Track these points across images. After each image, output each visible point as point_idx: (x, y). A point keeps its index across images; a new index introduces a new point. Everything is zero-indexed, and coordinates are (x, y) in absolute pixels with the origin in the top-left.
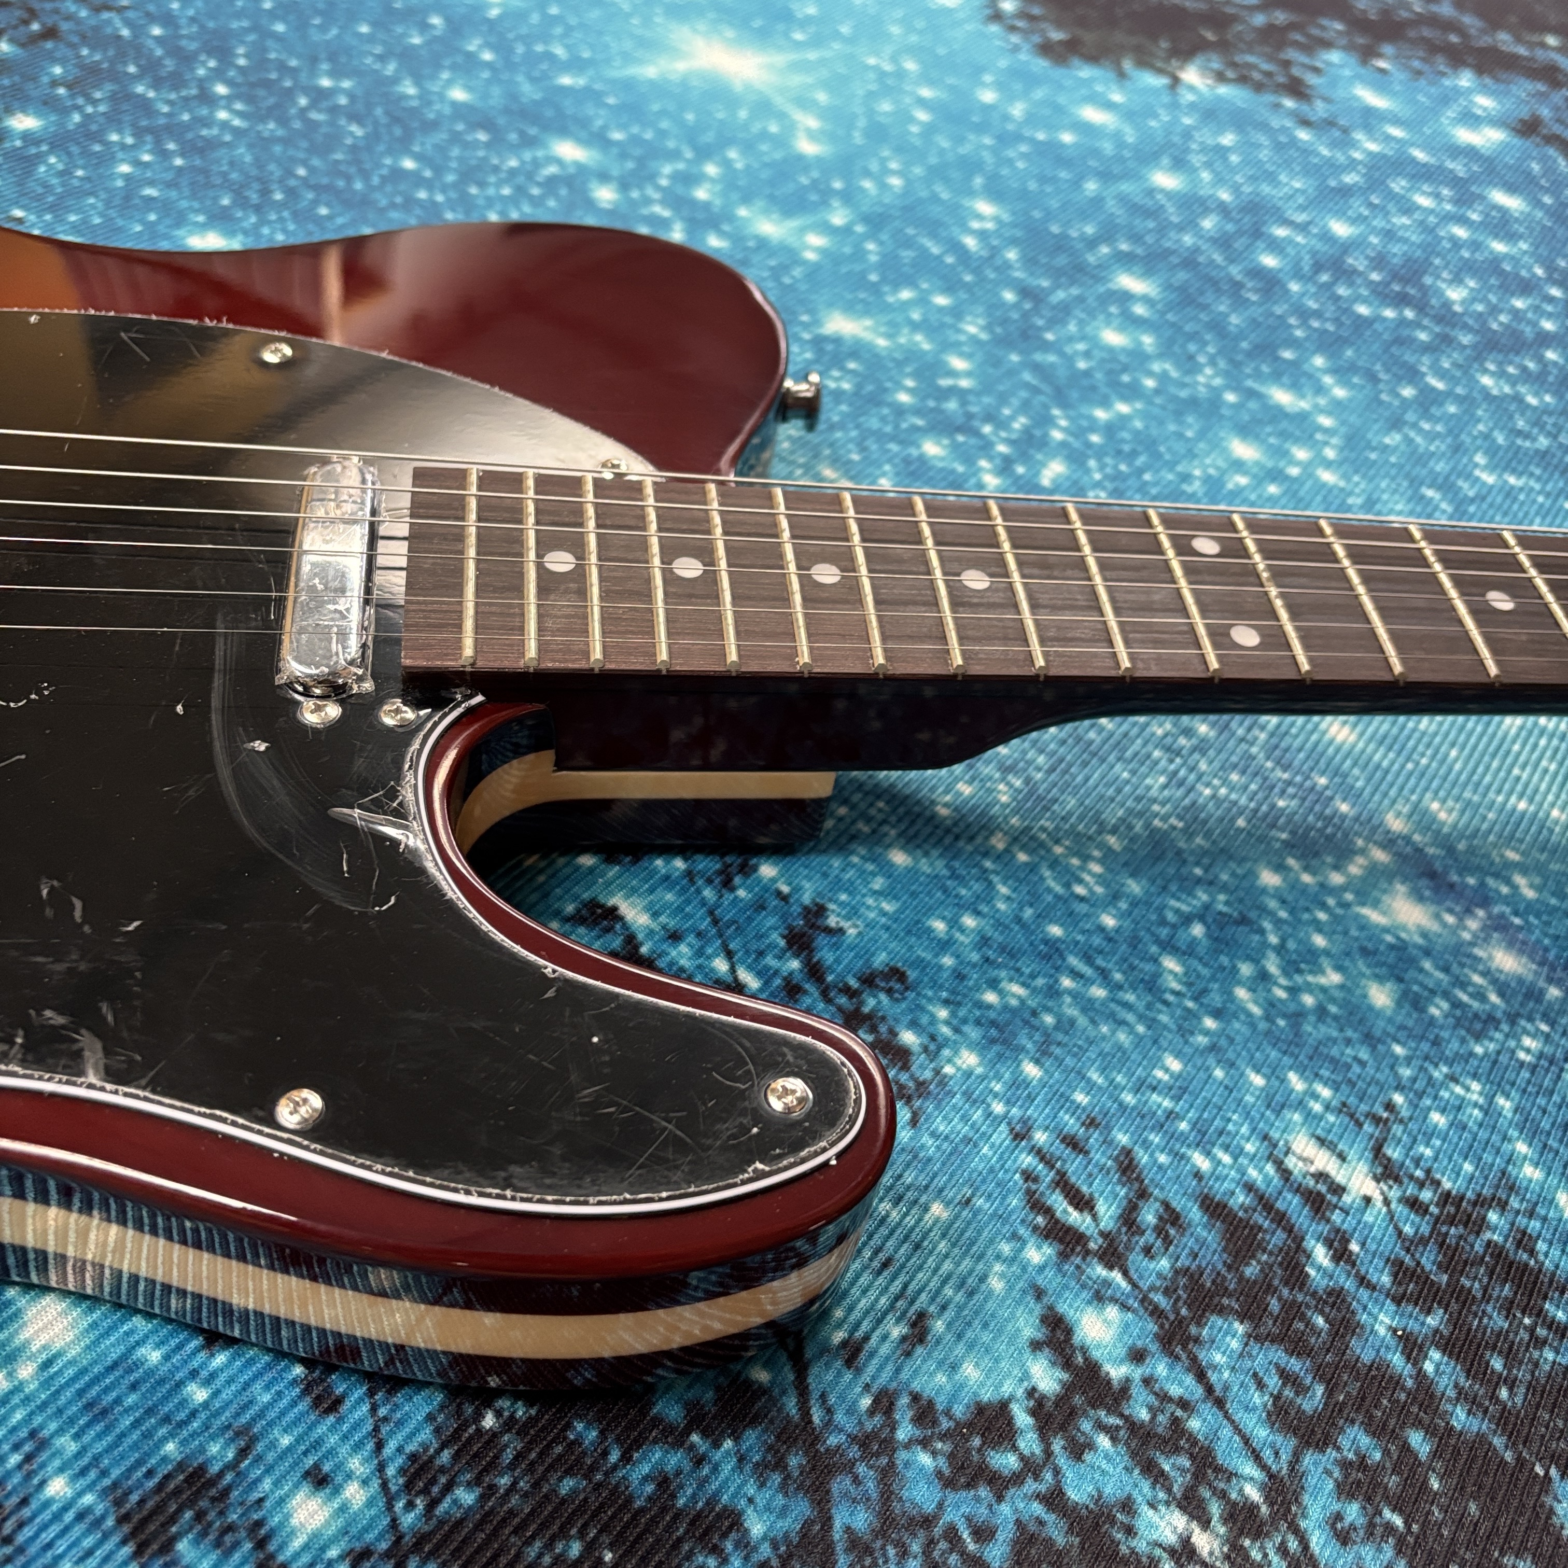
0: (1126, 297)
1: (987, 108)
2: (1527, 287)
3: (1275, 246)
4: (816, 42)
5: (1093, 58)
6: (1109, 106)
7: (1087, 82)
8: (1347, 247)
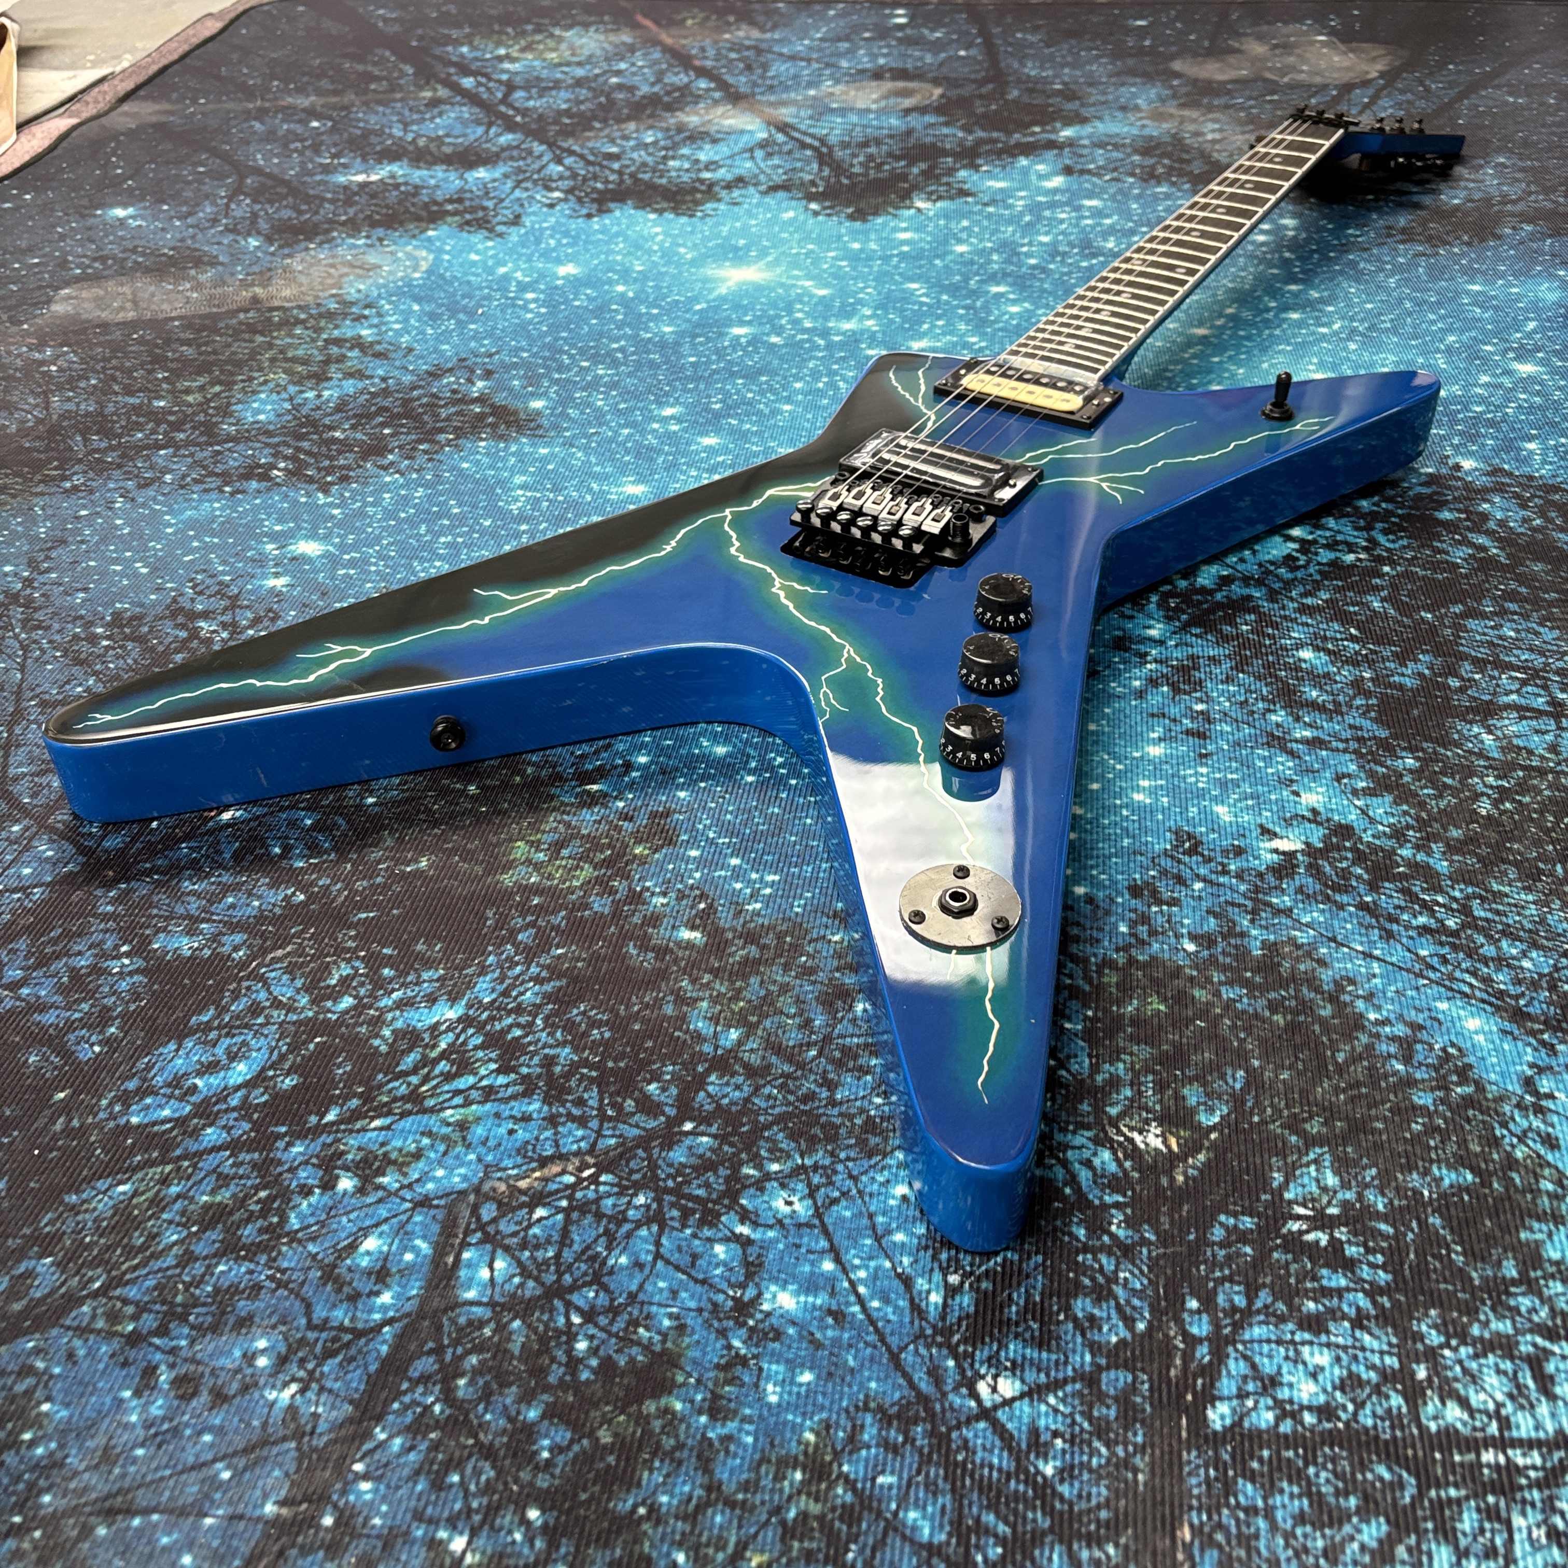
0: (1002, 295)
1: (861, 250)
2: (1133, 232)
3: (1029, 255)
4: (763, 253)
5: (876, 213)
6: (906, 230)
7: (884, 225)
8: (1055, 243)
